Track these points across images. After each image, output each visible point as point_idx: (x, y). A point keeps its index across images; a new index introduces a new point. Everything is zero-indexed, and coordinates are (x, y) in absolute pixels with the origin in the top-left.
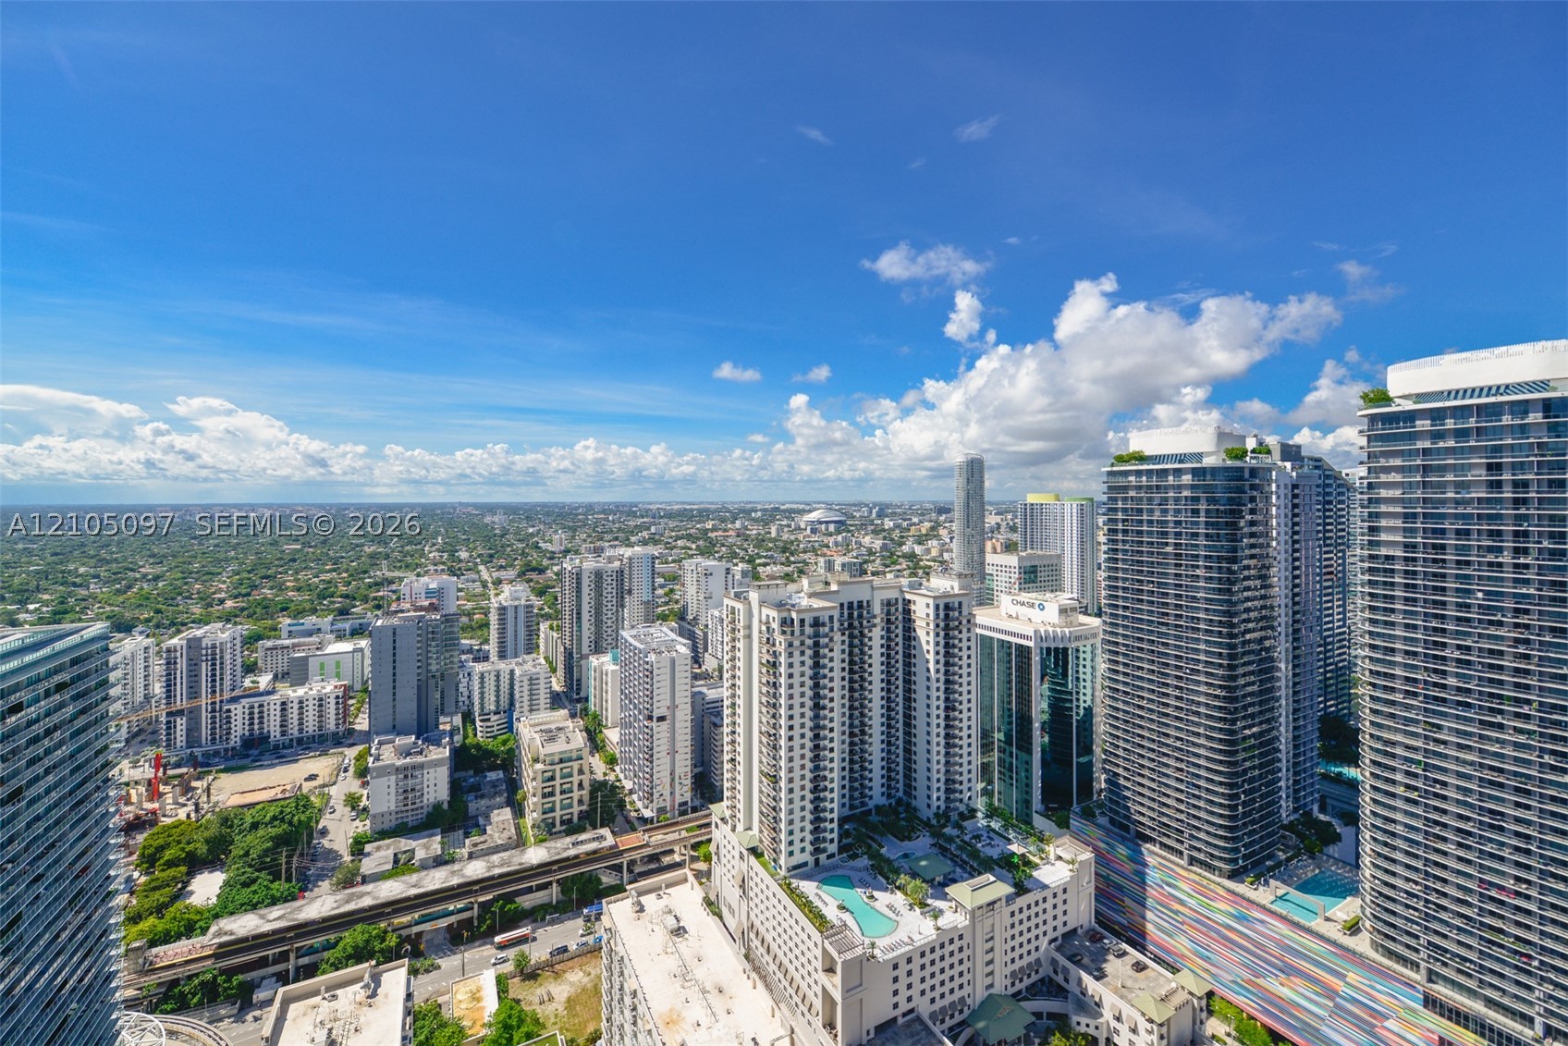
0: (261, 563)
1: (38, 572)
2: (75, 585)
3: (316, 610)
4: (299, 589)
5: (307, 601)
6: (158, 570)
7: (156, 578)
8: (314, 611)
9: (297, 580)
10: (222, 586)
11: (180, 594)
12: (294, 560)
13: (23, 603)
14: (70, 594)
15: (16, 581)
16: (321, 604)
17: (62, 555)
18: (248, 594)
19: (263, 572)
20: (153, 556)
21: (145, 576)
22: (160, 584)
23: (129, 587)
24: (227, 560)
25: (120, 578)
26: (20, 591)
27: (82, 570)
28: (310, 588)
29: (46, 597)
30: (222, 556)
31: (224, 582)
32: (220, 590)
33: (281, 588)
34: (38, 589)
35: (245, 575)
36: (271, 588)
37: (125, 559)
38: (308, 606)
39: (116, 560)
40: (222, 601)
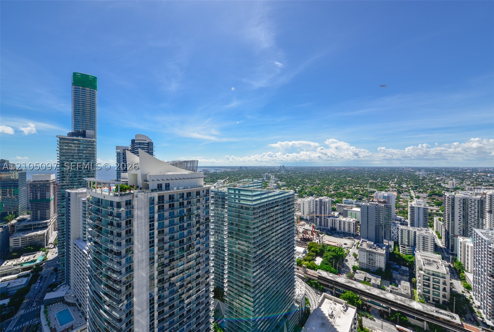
0: (341, 183)
1: (300, 180)
2: (305, 184)
3: (353, 198)
4: (349, 191)
5: (351, 194)
6: (320, 182)
7: (319, 184)
8: (352, 198)
9: (349, 188)
10: (331, 187)
11: (323, 188)
12: (349, 183)
13: (297, 186)
14: (304, 186)
15: (297, 182)
16: (354, 196)
17: (304, 177)
18: (337, 191)
19: (341, 185)
20: (319, 179)
21: (317, 183)
22: (319, 186)
23: (314, 186)
24: (333, 181)
25: (312, 183)
26: (297, 184)
27: (307, 181)
28: (352, 191)
29: (301, 186)
30: (332, 180)
31: (332, 187)
32: (331, 189)
33: (345, 190)
34: (300, 184)
35: (337, 185)
36: (342, 190)
37: (314, 179)
38: (351, 196)
39: (312, 179)
40: (331, 191)
